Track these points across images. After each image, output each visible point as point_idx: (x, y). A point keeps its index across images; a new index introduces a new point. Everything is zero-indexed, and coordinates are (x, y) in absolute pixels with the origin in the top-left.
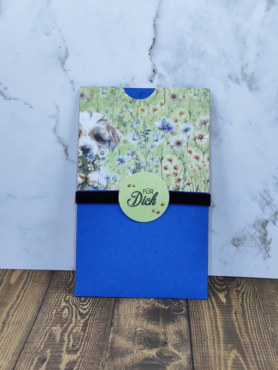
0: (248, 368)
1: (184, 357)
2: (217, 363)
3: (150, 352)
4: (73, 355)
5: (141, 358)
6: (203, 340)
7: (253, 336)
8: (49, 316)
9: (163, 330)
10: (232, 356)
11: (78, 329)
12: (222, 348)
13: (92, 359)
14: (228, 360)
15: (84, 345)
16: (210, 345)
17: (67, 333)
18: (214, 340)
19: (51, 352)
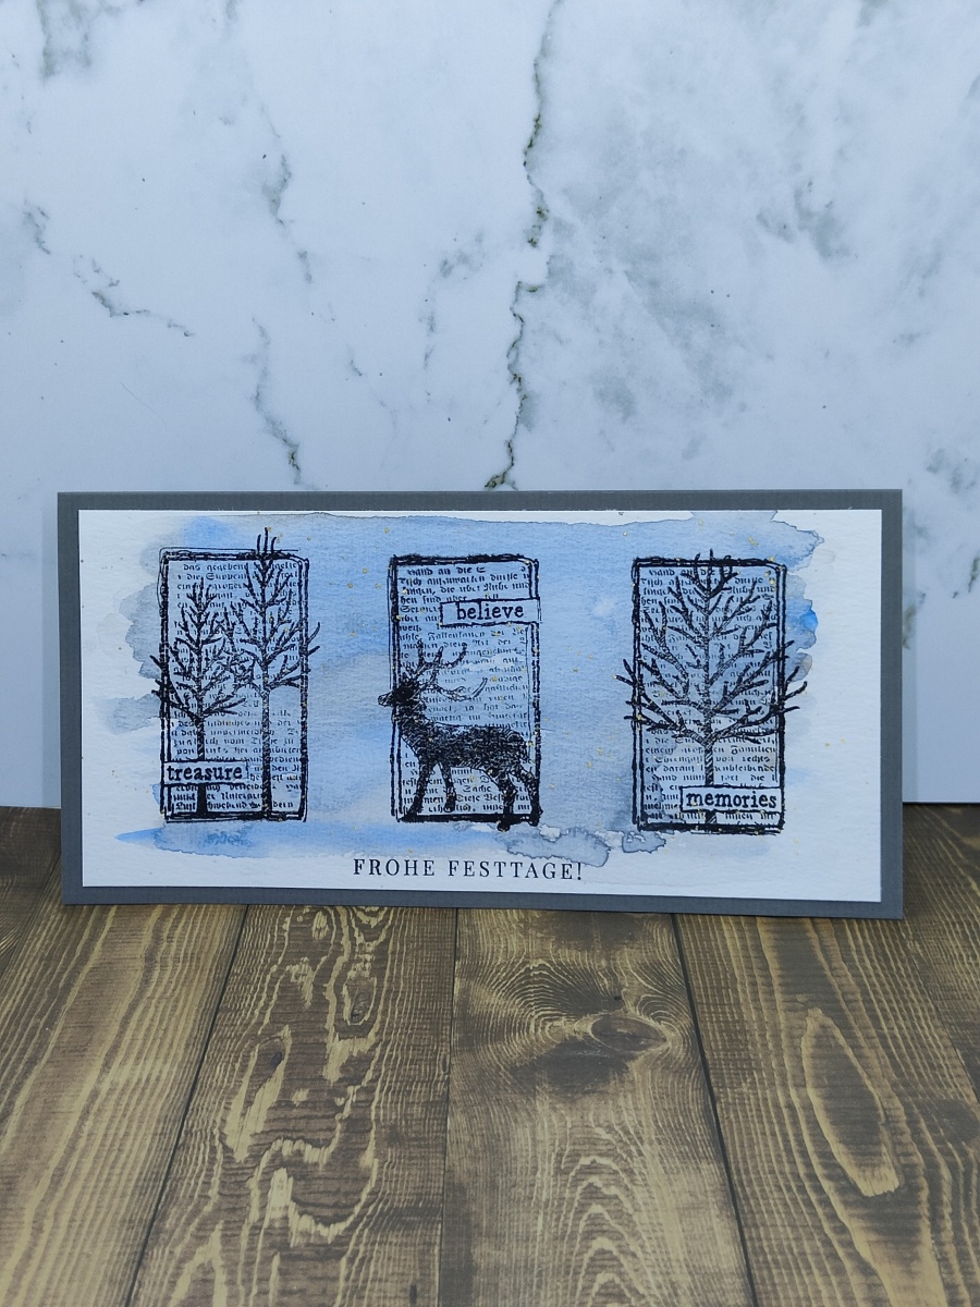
0: (859, 1057)
1: (673, 1035)
2: (770, 1046)
3: (576, 1026)
4: (357, 1040)
5: (553, 1043)
6: (723, 984)
7: (865, 968)
8: (273, 936)
9: (604, 963)
10: (811, 1025)
11: (362, 969)
12: (780, 1006)
13: (414, 1050)
14: (800, 1037)
15: (385, 1012)
16: (746, 1000)
17: (332, 981)
18: (754, 984)
19: (294, 1035)
